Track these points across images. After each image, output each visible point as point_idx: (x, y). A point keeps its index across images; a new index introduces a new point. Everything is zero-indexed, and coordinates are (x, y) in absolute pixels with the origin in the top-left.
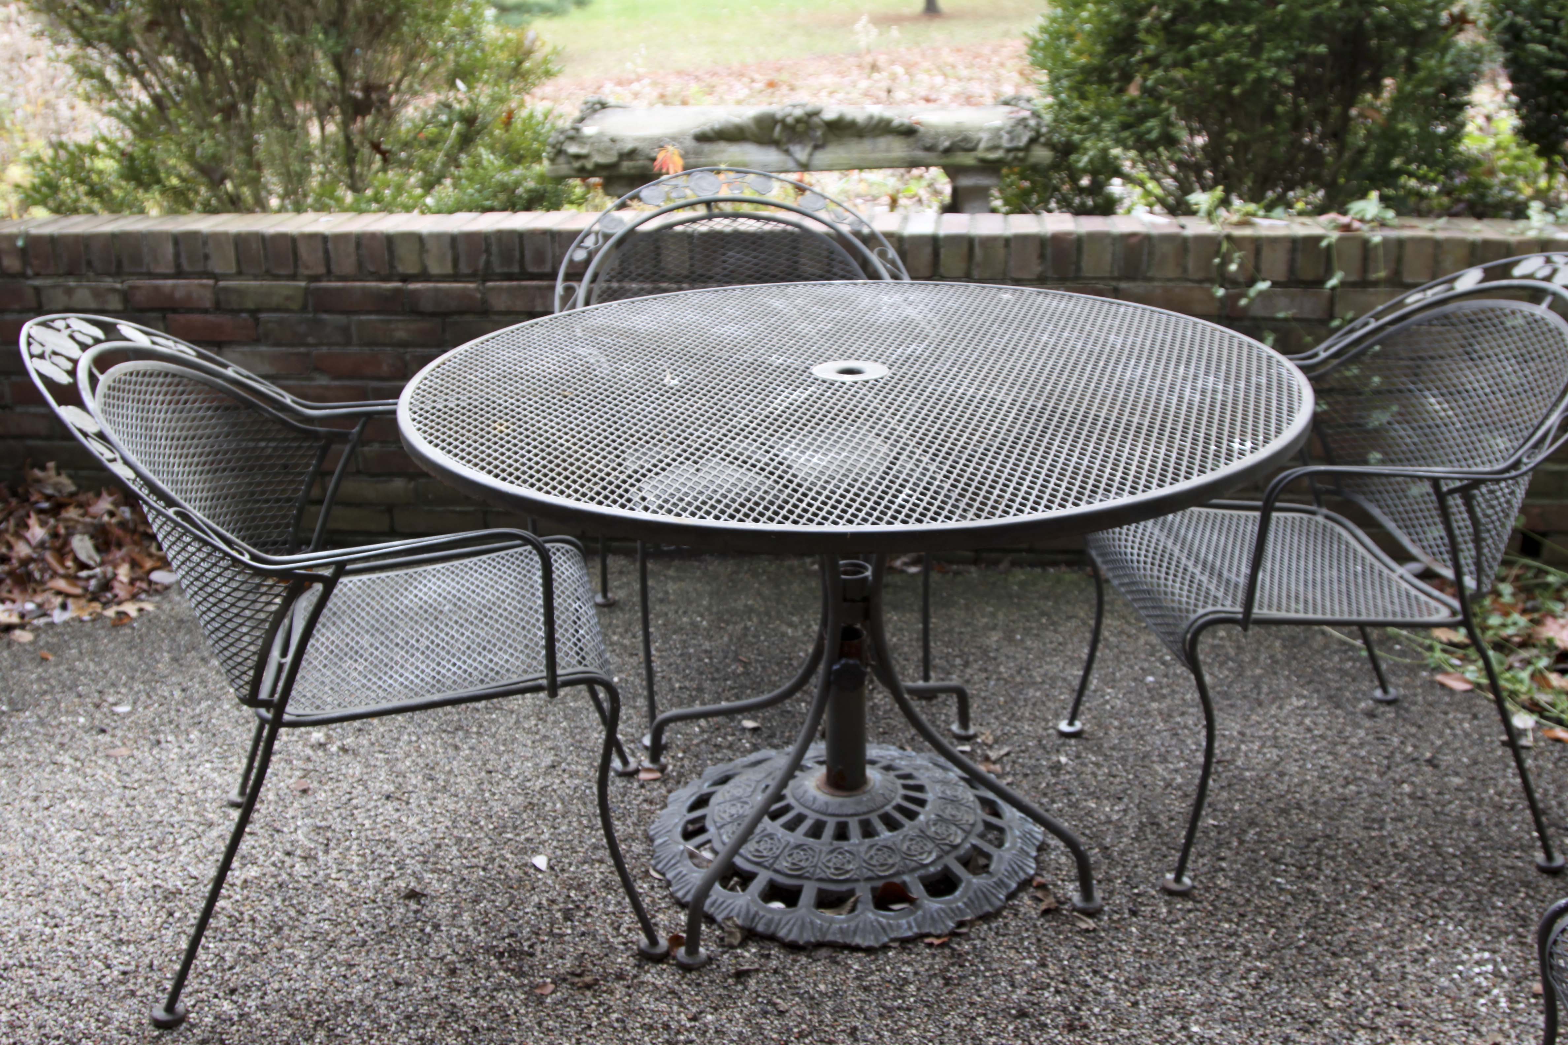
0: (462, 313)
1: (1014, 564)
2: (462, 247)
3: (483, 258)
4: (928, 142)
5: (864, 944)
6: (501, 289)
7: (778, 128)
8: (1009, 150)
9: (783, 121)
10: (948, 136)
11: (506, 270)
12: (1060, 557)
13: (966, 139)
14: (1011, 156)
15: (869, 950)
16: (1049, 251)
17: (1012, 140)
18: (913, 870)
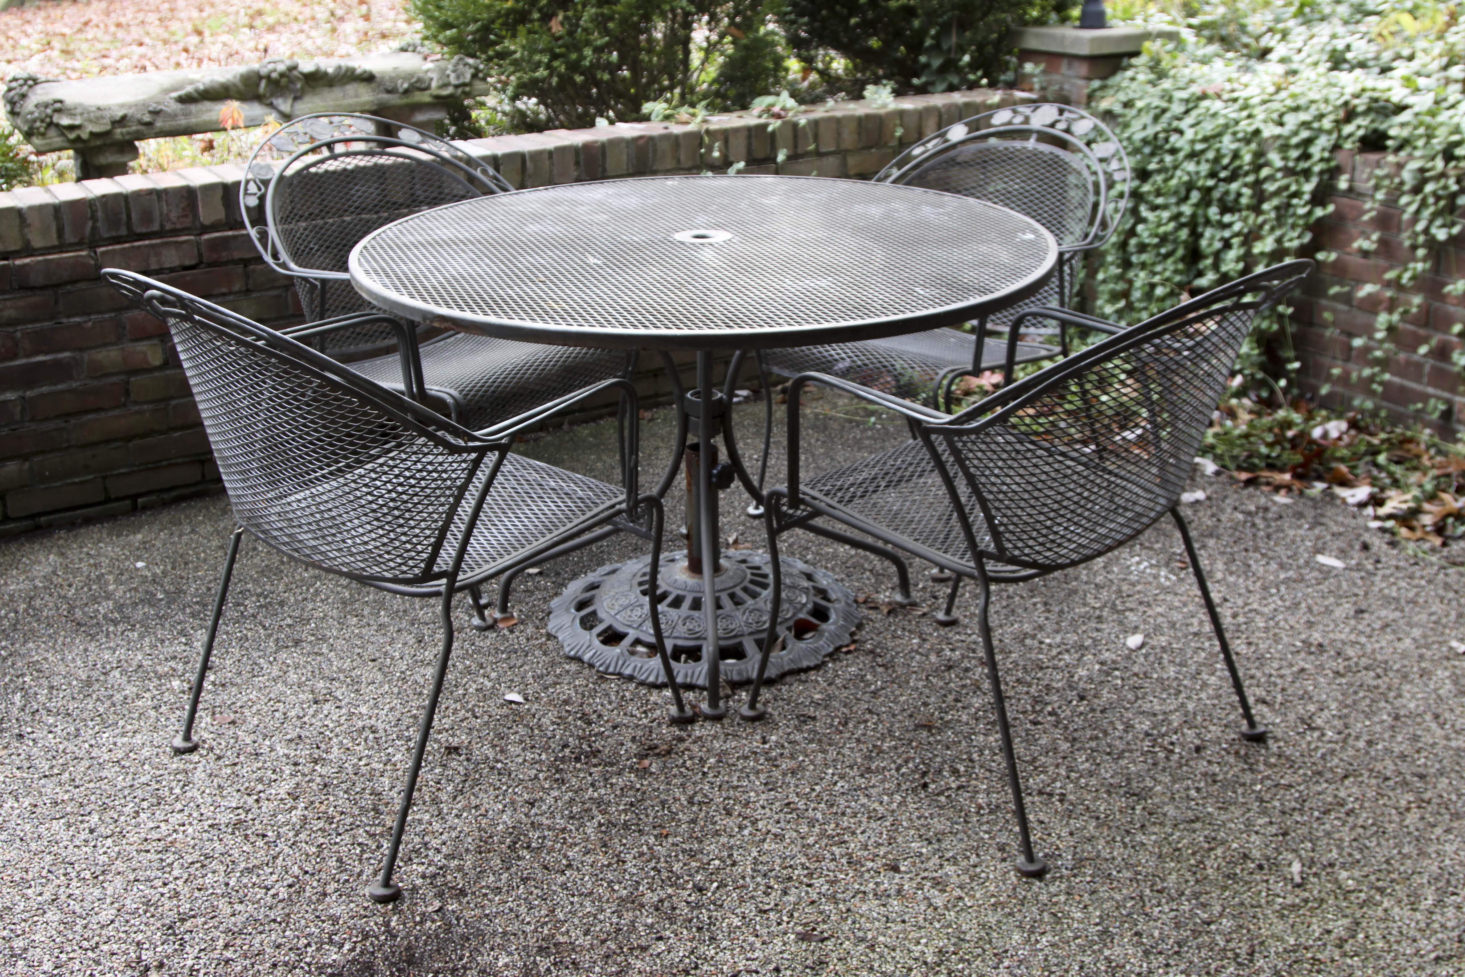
0: (74, 282)
1: (572, 424)
2: (66, 218)
3: (90, 224)
4: (390, 86)
5: (812, 664)
6: (114, 251)
7: (263, 84)
8: (457, 87)
9: (268, 77)
10: (404, 79)
11: (114, 234)
12: (604, 411)
13: (419, 80)
14: (460, 90)
15: (817, 668)
16: (582, 157)
17: (458, 77)
18: (801, 609)
